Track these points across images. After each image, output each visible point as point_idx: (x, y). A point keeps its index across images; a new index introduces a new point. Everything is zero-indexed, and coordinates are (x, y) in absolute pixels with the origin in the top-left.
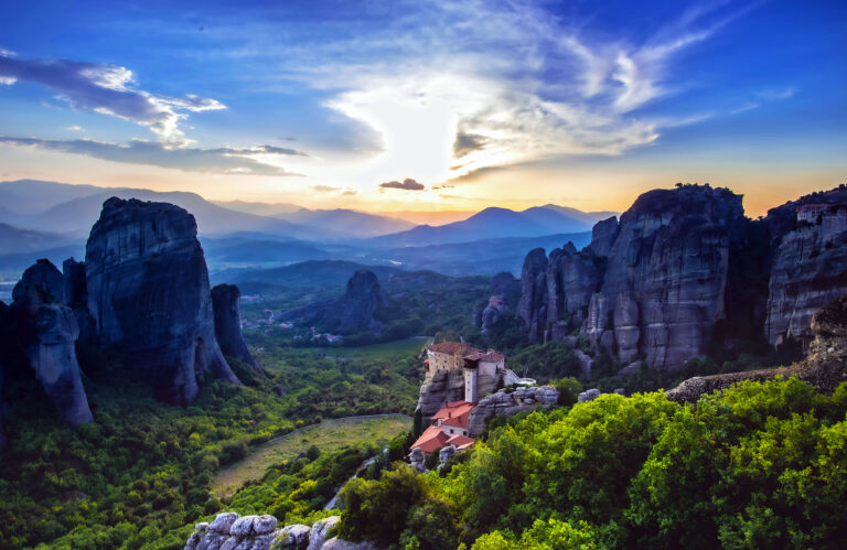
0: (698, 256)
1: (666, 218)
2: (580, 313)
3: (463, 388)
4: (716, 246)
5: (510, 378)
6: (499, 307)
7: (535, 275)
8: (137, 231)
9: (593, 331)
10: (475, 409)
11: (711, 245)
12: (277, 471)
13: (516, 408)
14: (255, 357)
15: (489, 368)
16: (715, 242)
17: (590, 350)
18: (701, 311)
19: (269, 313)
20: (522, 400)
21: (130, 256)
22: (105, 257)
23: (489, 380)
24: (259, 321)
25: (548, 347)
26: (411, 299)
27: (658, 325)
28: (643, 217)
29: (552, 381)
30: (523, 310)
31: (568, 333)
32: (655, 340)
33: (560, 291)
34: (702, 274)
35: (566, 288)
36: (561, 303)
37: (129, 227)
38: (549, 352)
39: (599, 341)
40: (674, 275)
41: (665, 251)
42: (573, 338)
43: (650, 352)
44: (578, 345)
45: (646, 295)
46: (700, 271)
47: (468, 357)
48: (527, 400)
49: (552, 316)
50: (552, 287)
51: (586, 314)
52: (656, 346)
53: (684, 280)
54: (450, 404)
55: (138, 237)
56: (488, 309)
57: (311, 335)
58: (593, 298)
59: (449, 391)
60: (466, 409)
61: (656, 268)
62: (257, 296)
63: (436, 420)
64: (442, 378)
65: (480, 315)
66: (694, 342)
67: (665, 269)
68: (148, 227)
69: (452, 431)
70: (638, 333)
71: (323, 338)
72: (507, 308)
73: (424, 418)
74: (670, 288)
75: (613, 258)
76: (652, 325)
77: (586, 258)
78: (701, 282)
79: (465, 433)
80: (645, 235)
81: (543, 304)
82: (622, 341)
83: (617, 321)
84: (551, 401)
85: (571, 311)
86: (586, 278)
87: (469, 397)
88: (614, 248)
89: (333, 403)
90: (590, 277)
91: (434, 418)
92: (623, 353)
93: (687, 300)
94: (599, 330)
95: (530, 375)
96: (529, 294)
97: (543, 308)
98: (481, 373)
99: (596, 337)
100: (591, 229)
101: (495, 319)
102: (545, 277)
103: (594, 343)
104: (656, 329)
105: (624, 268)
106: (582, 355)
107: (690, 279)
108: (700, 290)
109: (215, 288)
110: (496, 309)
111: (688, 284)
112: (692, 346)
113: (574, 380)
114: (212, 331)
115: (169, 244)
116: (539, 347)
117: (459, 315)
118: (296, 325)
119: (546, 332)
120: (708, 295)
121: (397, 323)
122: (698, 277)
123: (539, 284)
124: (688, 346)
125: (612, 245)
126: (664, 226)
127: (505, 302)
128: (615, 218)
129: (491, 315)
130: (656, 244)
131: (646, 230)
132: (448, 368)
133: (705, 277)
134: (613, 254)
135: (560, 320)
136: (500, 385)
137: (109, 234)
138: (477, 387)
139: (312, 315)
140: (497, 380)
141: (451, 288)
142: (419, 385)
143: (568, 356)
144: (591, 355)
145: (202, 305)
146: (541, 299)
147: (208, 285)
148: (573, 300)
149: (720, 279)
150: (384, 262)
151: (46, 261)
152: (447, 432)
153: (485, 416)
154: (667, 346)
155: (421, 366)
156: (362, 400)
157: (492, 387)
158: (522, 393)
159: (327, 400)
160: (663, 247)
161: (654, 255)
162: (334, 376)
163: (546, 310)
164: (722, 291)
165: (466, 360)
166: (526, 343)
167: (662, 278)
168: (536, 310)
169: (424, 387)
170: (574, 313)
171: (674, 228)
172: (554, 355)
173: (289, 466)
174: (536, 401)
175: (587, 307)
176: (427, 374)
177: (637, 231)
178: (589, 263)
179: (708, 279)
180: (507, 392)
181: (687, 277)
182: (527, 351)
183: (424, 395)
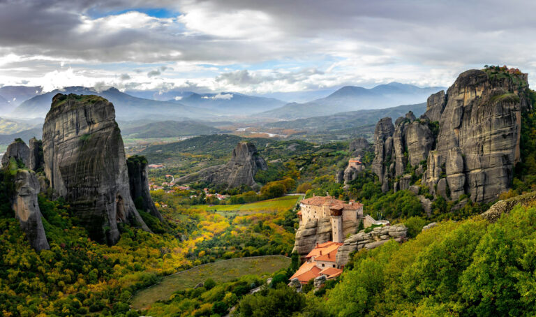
0: (502, 118)
1: (479, 91)
2: (420, 166)
3: (331, 232)
4: (512, 110)
5: (369, 221)
6: (357, 167)
7: (385, 139)
8: (75, 117)
9: (431, 180)
10: (342, 247)
11: (509, 110)
12: (181, 296)
13: (375, 243)
14: (161, 212)
15: (350, 215)
16: (512, 107)
17: (430, 195)
18: (506, 157)
19: (171, 178)
20: (379, 237)
21: (70, 135)
22: (54, 137)
23: (352, 224)
24: (163, 184)
25: (397, 196)
26: (285, 164)
27: (477, 171)
28: (463, 90)
29: (401, 220)
30: (376, 168)
31: (413, 183)
32: (476, 182)
33: (404, 150)
34: (504, 131)
35: (409, 148)
36: (406, 161)
37: (68, 114)
38: (398, 199)
39: (436, 187)
40: (486, 133)
41: (479, 116)
42: (416, 187)
43: (473, 191)
44: (420, 192)
45: (467, 149)
46: (504, 129)
47: (333, 207)
48: (383, 237)
49: (399, 171)
50: (398, 147)
51: (425, 167)
52: (477, 186)
53: (493, 136)
54: (320, 245)
55: (75, 121)
56: (348, 169)
57: (204, 195)
58: (430, 155)
59: (320, 234)
60: (334, 247)
61: (474, 129)
62: (161, 165)
63: (310, 258)
64: (313, 225)
65: (342, 174)
66: (503, 181)
67: (480, 129)
68: (82, 113)
69: (323, 265)
70: (464, 178)
71: (214, 198)
72: (363, 167)
73: (299, 257)
74: (484, 143)
75: (443, 122)
76: (473, 172)
77: (423, 124)
78: (504, 137)
79: (334, 266)
80: (465, 104)
81: (391, 163)
82: (453, 186)
83: (448, 171)
84: (401, 235)
85: (413, 166)
86: (424, 139)
87: (336, 238)
88: (443, 115)
89: (224, 248)
90: (427, 138)
91: (308, 256)
92: (453, 195)
93: (497, 150)
94: (436, 179)
95: (384, 218)
96: (381, 155)
97: (392, 165)
98: (345, 219)
99: (434, 185)
100: (426, 101)
101: (354, 177)
102: (392, 141)
103: (433, 190)
104: (476, 175)
105: (452, 130)
106: (424, 200)
107: (497, 135)
108: (504, 143)
109: (129, 159)
110: (355, 169)
111: (495, 139)
112: (501, 184)
113: (418, 218)
114: (128, 191)
115: (96, 126)
116: (390, 196)
117: (324, 176)
118: (192, 187)
119: (395, 184)
120: (509, 146)
121: (273, 184)
122: (503, 133)
123: (388, 147)
124: (498, 184)
125: (442, 112)
126: (478, 97)
127: (362, 163)
128: (443, 91)
129: (351, 174)
130: (473, 111)
131: (466, 100)
132: (317, 217)
133: (507, 133)
134: (443, 119)
135: (405, 173)
136: (361, 227)
137: (57, 120)
138: (343, 230)
139: (205, 179)
140: (358, 224)
141: (317, 153)
142: (294, 233)
143: (414, 201)
144: (431, 198)
145: (121, 172)
146: (390, 158)
147: (125, 156)
148: (416, 157)
149: (516, 134)
150: (261, 134)
151: (20, 140)
152: (320, 266)
153: (349, 252)
154: (484, 186)
155: (296, 217)
156: (248, 245)
157: (354, 230)
158: (379, 231)
159: (220, 246)
160: (478, 112)
161: (472, 119)
162: (224, 227)
163: (395, 166)
164: (518, 142)
165: (331, 209)
166: (380, 194)
167: (478, 136)
168: (386, 167)
169: (299, 234)
170: (417, 167)
171: (485, 99)
172: (402, 201)
173: (190, 293)
174: (390, 236)
175: (426, 162)
176: (300, 223)
177: (459, 101)
178: (426, 127)
179: (509, 135)
180: (366, 232)
181: (495, 134)
182: (381, 200)
183: (299, 239)
